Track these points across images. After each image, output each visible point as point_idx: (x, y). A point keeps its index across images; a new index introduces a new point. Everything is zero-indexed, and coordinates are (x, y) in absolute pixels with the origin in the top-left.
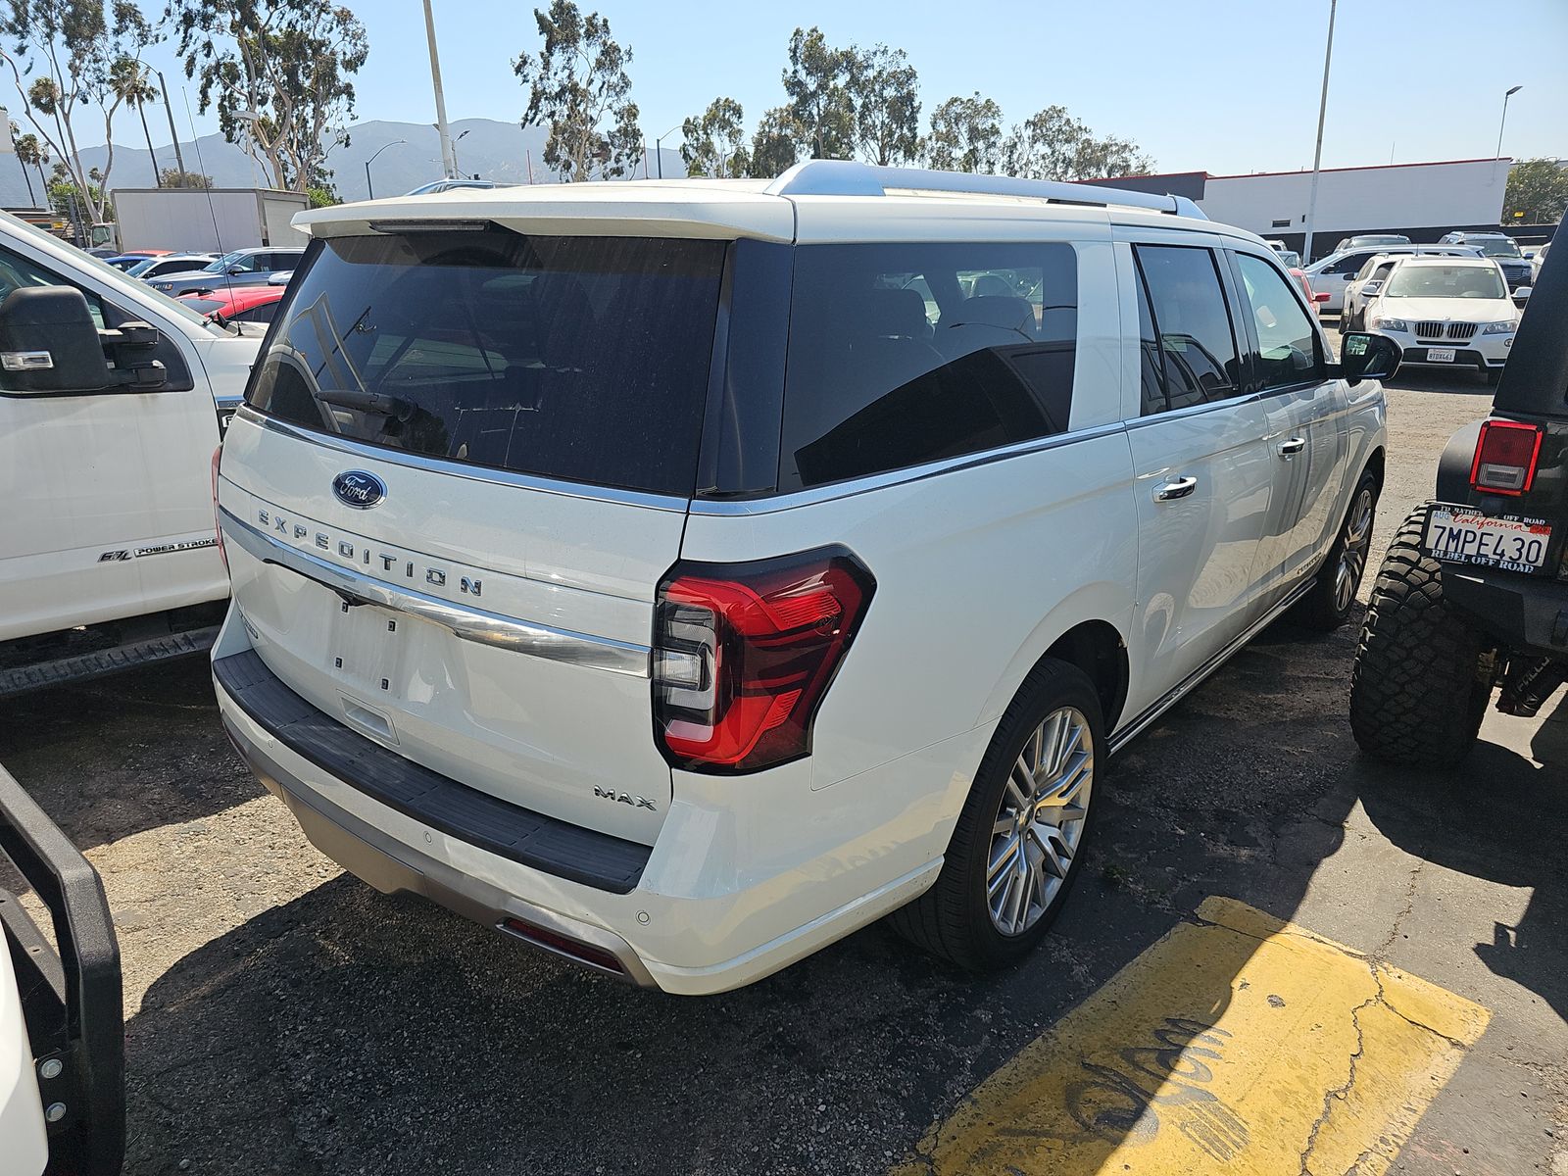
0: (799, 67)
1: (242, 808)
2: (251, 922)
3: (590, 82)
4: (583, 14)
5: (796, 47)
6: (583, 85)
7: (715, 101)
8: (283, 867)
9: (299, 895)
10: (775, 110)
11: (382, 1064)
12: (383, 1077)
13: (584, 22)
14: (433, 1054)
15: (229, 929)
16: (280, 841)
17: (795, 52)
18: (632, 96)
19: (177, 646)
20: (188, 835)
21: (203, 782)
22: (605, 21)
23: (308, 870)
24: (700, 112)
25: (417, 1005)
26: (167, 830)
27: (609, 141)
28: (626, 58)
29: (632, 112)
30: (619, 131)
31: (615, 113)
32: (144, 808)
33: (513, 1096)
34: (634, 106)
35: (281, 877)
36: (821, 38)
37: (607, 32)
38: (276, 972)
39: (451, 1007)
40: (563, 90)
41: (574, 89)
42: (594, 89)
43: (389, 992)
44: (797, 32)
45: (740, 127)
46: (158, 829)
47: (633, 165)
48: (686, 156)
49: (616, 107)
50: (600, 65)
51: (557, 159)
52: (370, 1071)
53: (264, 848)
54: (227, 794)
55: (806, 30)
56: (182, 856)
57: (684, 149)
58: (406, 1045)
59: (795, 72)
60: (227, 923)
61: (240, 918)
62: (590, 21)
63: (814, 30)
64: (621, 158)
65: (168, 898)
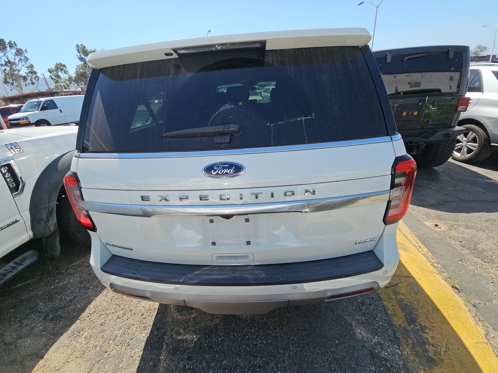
0: (81, 54)
1: (87, 311)
2: (144, 350)
3: (15, 59)
4: (7, 41)
5: (78, 49)
6: (12, 60)
7: (56, 63)
8: (131, 321)
9: (150, 328)
10: (79, 65)
11: (250, 362)
12: (255, 366)
13: (8, 44)
14: (259, 346)
15: (139, 359)
16: (120, 313)
17: (78, 50)
18: (30, 62)
19: (14, 268)
20: (75, 335)
21: (57, 311)
22: (14, 42)
23: (143, 317)
24: (53, 67)
25: (235, 335)
26: (64, 339)
27: (26, 75)
28: (25, 52)
29: (32, 66)
30: (28, 72)
31: (26, 67)
32: (42, 336)
33: (294, 340)
34: (32, 65)
35: (136, 326)
36: (85, 47)
37: (16, 45)
38: (177, 360)
39: (245, 328)
40: (6, 62)
41: (9, 62)
42: (17, 61)
43: (222, 337)
44: (77, 45)
45: (67, 70)
46: (58, 340)
47: (37, 81)
48: (52, 79)
49: (26, 65)
50: (16, 55)
51: (8, 82)
52: (250, 367)
53: (116, 320)
54: (74, 310)
55: (79, 44)
56: (82, 345)
57: (50, 76)
58: (248, 350)
59: (80, 55)
60: (135, 357)
61: (138, 352)
62: (9, 43)
63: (82, 45)
64: (32, 79)
65: (97, 365)
